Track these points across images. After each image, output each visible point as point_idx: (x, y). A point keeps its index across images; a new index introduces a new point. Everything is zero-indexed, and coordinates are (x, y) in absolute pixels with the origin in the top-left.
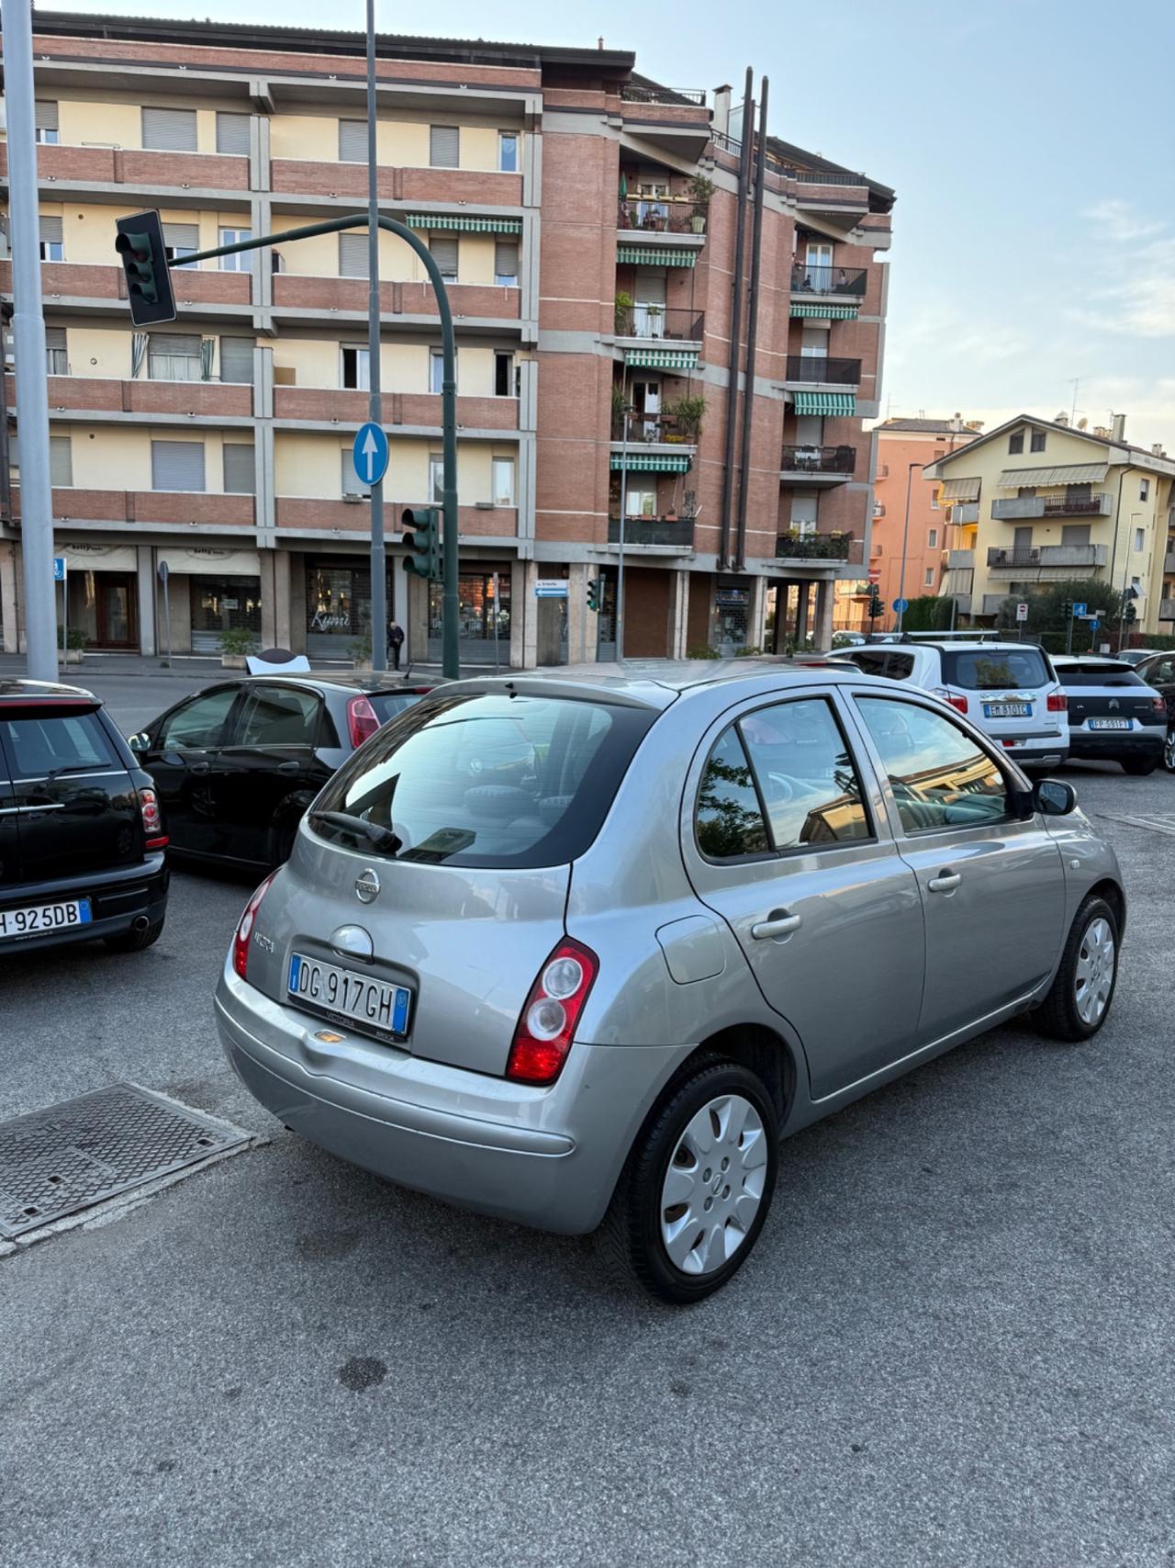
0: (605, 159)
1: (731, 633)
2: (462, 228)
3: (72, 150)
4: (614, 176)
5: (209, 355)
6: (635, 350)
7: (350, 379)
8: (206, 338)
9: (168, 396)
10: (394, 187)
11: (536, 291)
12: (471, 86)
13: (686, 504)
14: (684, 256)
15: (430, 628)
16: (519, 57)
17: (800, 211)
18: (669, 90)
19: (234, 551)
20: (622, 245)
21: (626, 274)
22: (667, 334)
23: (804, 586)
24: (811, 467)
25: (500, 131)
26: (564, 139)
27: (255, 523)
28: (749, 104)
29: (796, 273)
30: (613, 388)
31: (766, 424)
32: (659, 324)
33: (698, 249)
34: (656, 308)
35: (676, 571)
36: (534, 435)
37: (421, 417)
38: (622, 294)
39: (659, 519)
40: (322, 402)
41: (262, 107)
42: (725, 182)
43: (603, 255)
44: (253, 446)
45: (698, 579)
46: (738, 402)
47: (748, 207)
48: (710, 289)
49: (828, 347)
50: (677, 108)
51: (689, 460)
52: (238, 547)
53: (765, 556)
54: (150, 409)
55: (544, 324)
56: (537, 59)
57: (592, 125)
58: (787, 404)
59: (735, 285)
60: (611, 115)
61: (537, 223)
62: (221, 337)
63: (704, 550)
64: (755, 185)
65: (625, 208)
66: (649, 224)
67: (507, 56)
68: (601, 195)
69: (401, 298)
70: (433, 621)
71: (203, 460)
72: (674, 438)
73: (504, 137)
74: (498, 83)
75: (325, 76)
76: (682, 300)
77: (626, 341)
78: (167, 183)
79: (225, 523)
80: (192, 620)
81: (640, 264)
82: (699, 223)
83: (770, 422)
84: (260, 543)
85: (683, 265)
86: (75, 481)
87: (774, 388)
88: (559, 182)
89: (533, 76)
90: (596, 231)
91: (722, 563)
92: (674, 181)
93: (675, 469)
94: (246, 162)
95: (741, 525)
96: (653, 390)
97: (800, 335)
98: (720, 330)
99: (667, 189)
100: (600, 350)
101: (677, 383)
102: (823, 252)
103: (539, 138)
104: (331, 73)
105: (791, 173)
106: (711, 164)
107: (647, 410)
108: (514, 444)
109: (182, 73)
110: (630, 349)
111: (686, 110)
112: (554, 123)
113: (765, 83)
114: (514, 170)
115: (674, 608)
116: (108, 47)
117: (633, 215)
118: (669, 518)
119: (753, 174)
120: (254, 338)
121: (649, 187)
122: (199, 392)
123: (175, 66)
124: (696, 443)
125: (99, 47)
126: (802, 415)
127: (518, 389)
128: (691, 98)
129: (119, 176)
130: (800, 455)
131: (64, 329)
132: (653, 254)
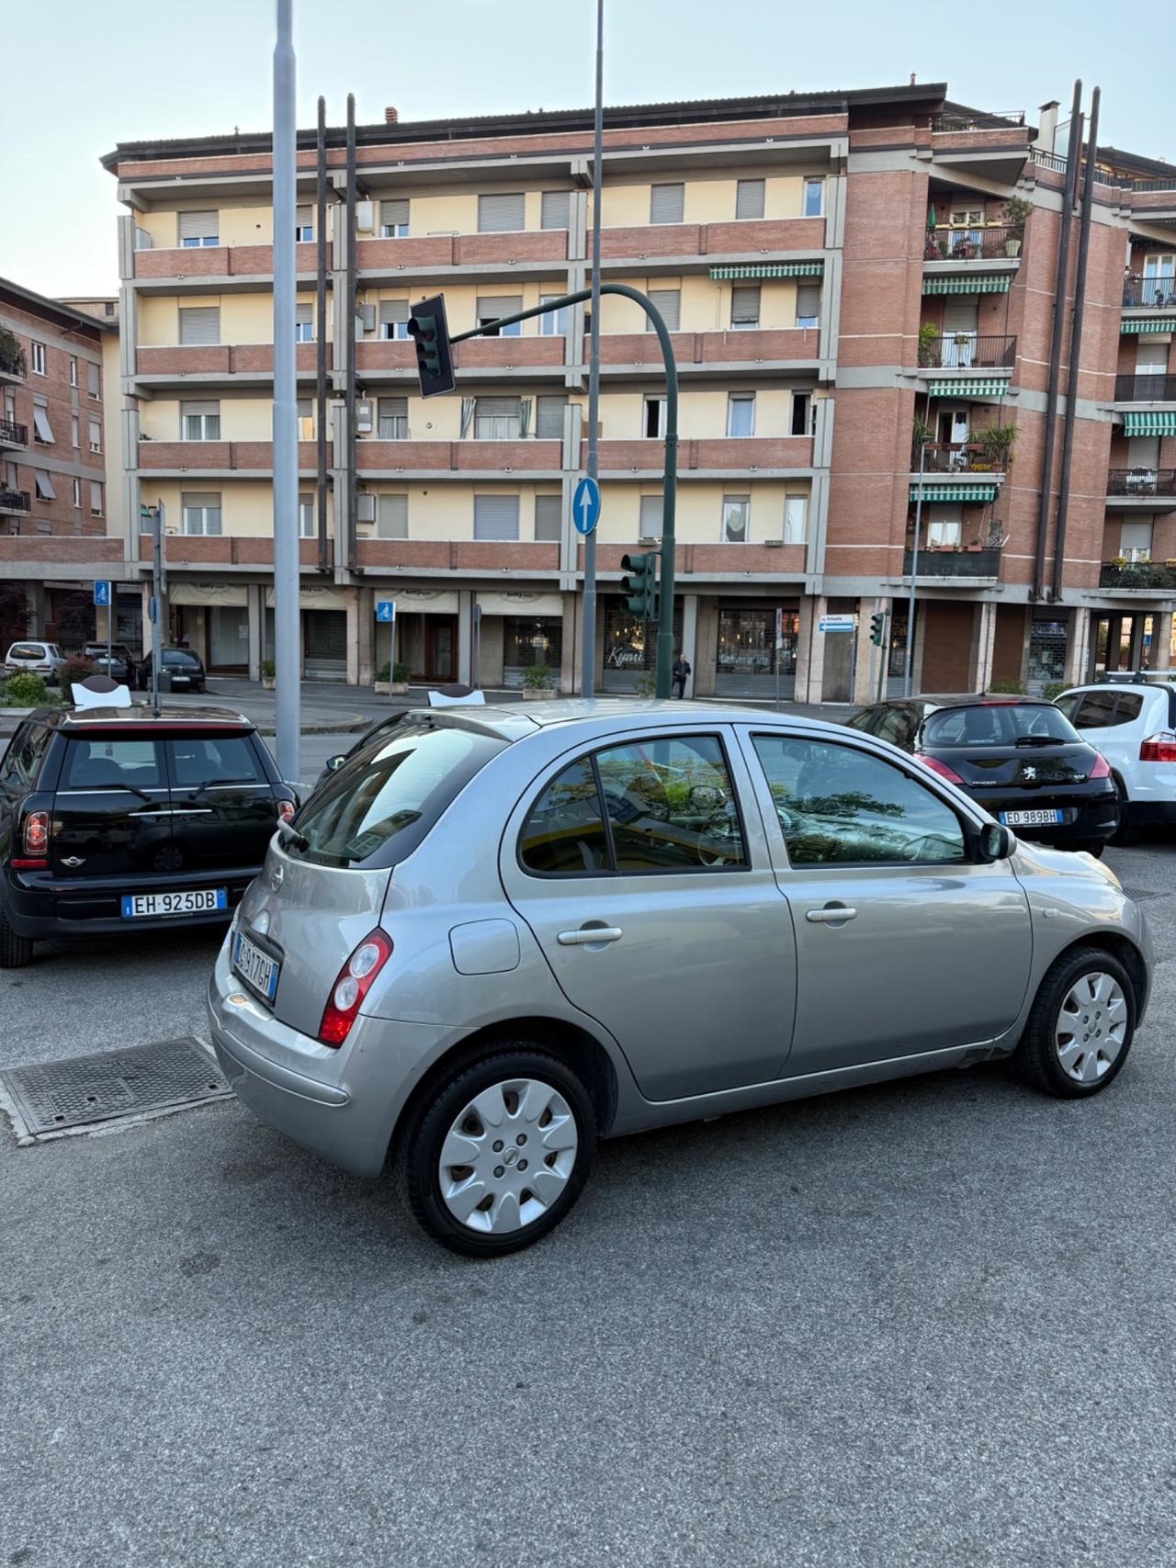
0: (913, 193)
1: (1049, 668)
2: (764, 275)
3: (418, 240)
4: (924, 208)
5: (526, 413)
6: (940, 380)
7: (652, 430)
8: (524, 398)
9: (489, 454)
10: (700, 244)
11: (835, 330)
12: (777, 139)
13: (991, 533)
14: (997, 281)
15: (718, 663)
16: (825, 105)
17: (1135, 221)
18: (990, 115)
19: (541, 594)
20: (927, 276)
21: (934, 306)
22: (975, 362)
23: (1138, 618)
24: (1144, 490)
25: (805, 178)
26: (870, 177)
27: (559, 568)
28: (1077, 118)
29: (1131, 287)
30: (915, 421)
31: (1090, 448)
32: (968, 352)
33: (1012, 273)
34: (963, 337)
35: (982, 603)
36: (828, 471)
37: (717, 461)
38: (928, 325)
39: (960, 550)
40: (624, 452)
41: (582, 183)
42: (1048, 200)
43: (907, 288)
44: (561, 496)
45: (1005, 611)
46: (1057, 429)
47: (1073, 224)
48: (1026, 313)
49: (1168, 363)
50: (992, 133)
51: (997, 489)
52: (545, 590)
53: (1087, 587)
54: (473, 467)
55: (842, 362)
56: (845, 103)
57: (902, 161)
58: (1115, 426)
59: (1056, 306)
60: (920, 148)
61: (839, 263)
62: (538, 397)
63: (1014, 581)
64: (1082, 200)
65: (934, 239)
66: (960, 253)
67: (814, 104)
68: (908, 229)
69: (702, 346)
70: (722, 657)
71: (518, 511)
72: (979, 466)
73: (810, 183)
74: (804, 132)
75: (639, 147)
76: (995, 326)
77: (931, 372)
78: (495, 261)
79: (534, 568)
80: (505, 657)
81: (948, 294)
82: (1014, 246)
83: (1094, 445)
84: (563, 587)
85: (995, 290)
86: (410, 534)
87: (1100, 410)
88: (864, 221)
89: (840, 120)
90: (902, 265)
91: (1034, 594)
92: (989, 205)
93: (980, 498)
94: (565, 235)
95: (1058, 554)
96: (961, 419)
97: (1135, 352)
98: (1038, 354)
99: (982, 215)
100: (903, 384)
101: (987, 411)
102: (1163, 262)
103: (843, 180)
104: (645, 144)
105: (1124, 184)
106: (1031, 185)
107: (953, 440)
108: (807, 482)
109: (514, 161)
110: (934, 380)
111: (1002, 133)
112: (859, 163)
113: (1097, 94)
114: (819, 214)
115: (978, 641)
116: (452, 147)
117: (943, 246)
118: (971, 549)
119: (1080, 189)
120: (567, 396)
121: (963, 214)
122: (515, 449)
123: (507, 156)
124: (1004, 471)
125: (445, 148)
126: (1133, 436)
127: (814, 426)
128: (1013, 119)
129: (456, 259)
130: (1130, 479)
131: (406, 398)
132: (963, 283)
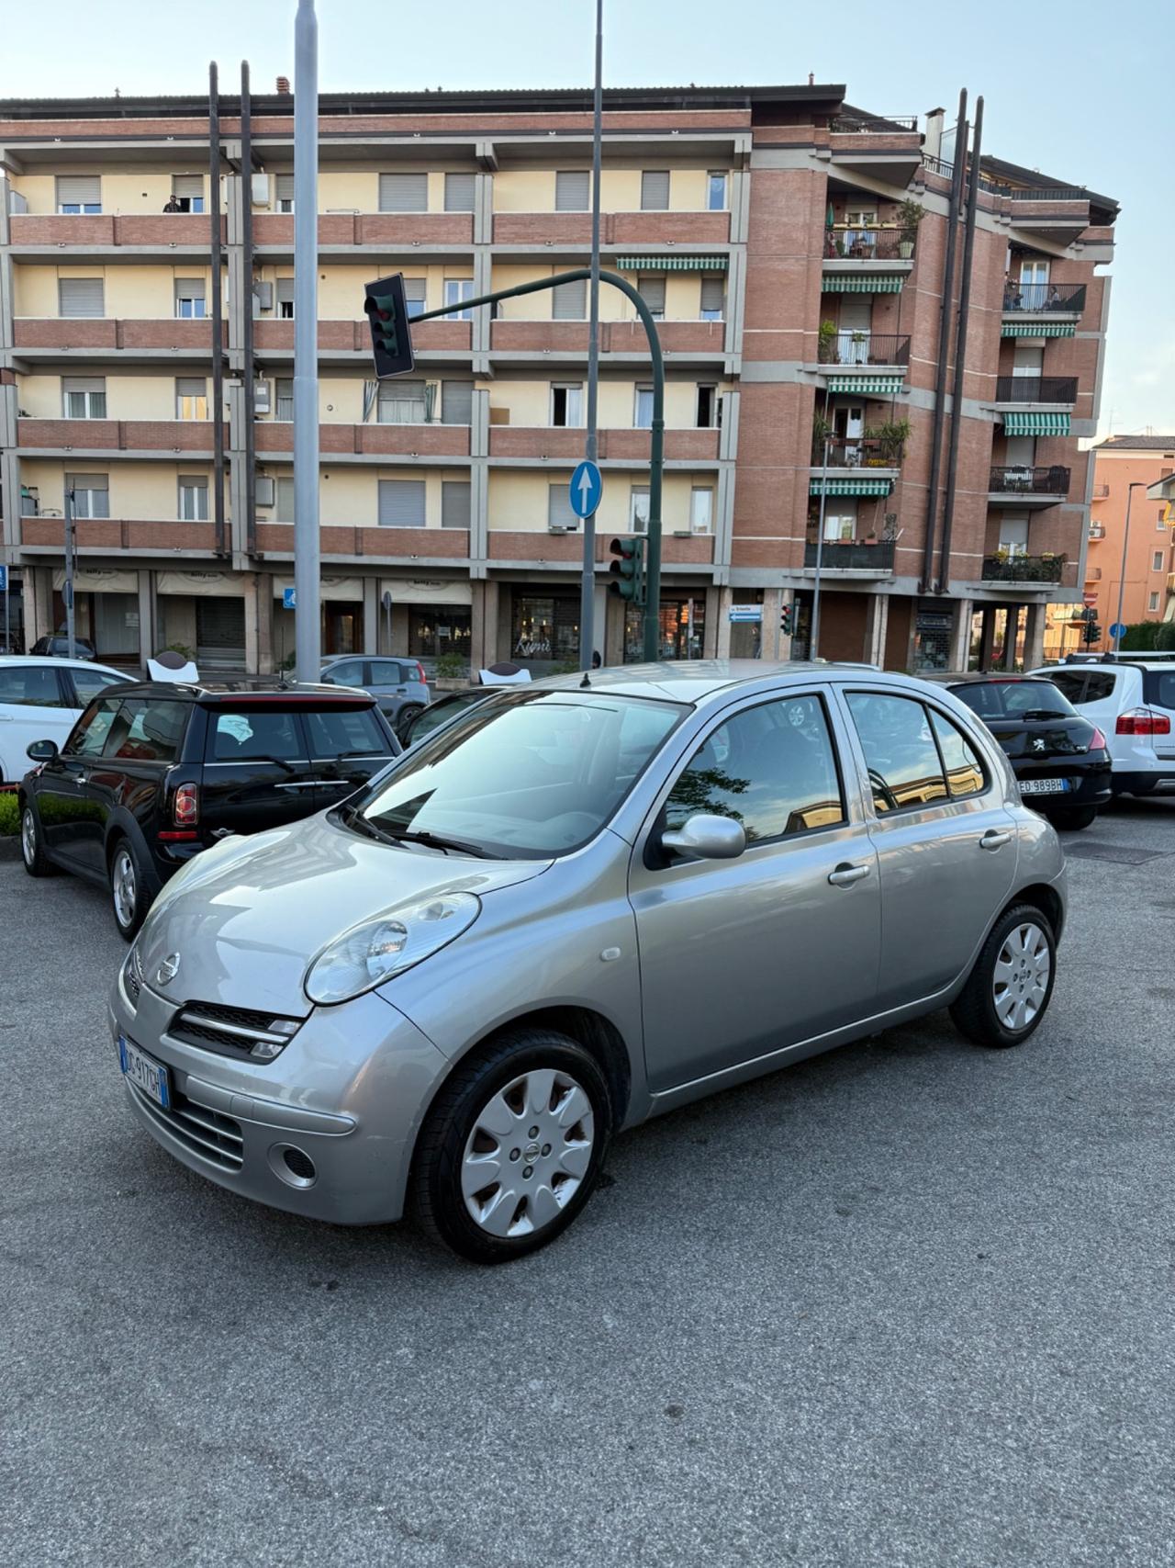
0: (813, 192)
1: (933, 658)
2: (670, 267)
4: (823, 207)
5: (432, 398)
6: (838, 376)
7: (560, 417)
8: (429, 383)
9: (394, 439)
10: (607, 233)
11: (740, 325)
12: (683, 131)
13: (887, 527)
14: (891, 282)
15: (625, 653)
16: (729, 100)
17: (1014, 229)
18: (882, 118)
19: (449, 582)
20: (827, 274)
21: (832, 303)
22: (871, 360)
23: (1012, 609)
24: (1023, 488)
25: (709, 171)
26: (771, 174)
27: (469, 556)
28: (962, 125)
30: (815, 416)
31: (974, 446)
32: (863, 351)
33: (905, 274)
34: (861, 335)
35: (875, 595)
36: (733, 464)
37: (626, 451)
38: (826, 322)
39: (858, 543)
40: (533, 440)
41: (487, 166)
42: (935, 205)
43: (808, 285)
44: (469, 483)
45: (897, 603)
46: (944, 425)
47: (959, 229)
48: (916, 314)
49: (1042, 366)
50: (887, 136)
51: (891, 484)
52: (454, 578)
53: (971, 579)
54: (379, 451)
55: (747, 356)
56: (748, 100)
57: (802, 159)
58: (996, 425)
59: (944, 308)
60: (820, 148)
61: (744, 258)
62: (443, 381)
63: (905, 573)
64: (967, 206)
65: (832, 238)
66: (856, 252)
67: (718, 99)
68: (808, 227)
69: (610, 336)
70: (629, 645)
71: (424, 496)
72: (876, 462)
73: (713, 177)
74: (709, 126)
75: (546, 132)
76: (888, 325)
77: (830, 368)
78: (399, 242)
79: (443, 556)
80: (410, 646)
81: (845, 292)
82: (907, 248)
83: (978, 443)
84: (473, 575)
85: (889, 290)
87: (982, 409)
88: (766, 217)
89: (743, 116)
90: (801, 262)
91: (923, 586)
92: (883, 207)
93: (876, 492)
94: (470, 218)
95: (945, 548)
96: (856, 415)
97: (1012, 355)
98: (927, 354)
99: (875, 216)
100: (803, 379)
101: (880, 408)
102: (1038, 269)
103: (747, 176)
104: (550, 129)
105: (1005, 191)
106: (921, 189)
107: (849, 436)
108: (714, 474)
109: (417, 140)
110: (833, 376)
111: (897, 137)
112: (763, 159)
113: (980, 103)
114: (722, 208)
115: (872, 631)
116: (350, 122)
117: (840, 245)
118: (868, 542)
119: (966, 195)
120: (473, 381)
121: (858, 215)
122: (422, 433)
123: (410, 134)
124: (899, 466)
125: (344, 122)
126: (1013, 435)
127: (720, 419)
128: (902, 124)
129: (358, 238)
130: (1009, 476)
132: (859, 282)
